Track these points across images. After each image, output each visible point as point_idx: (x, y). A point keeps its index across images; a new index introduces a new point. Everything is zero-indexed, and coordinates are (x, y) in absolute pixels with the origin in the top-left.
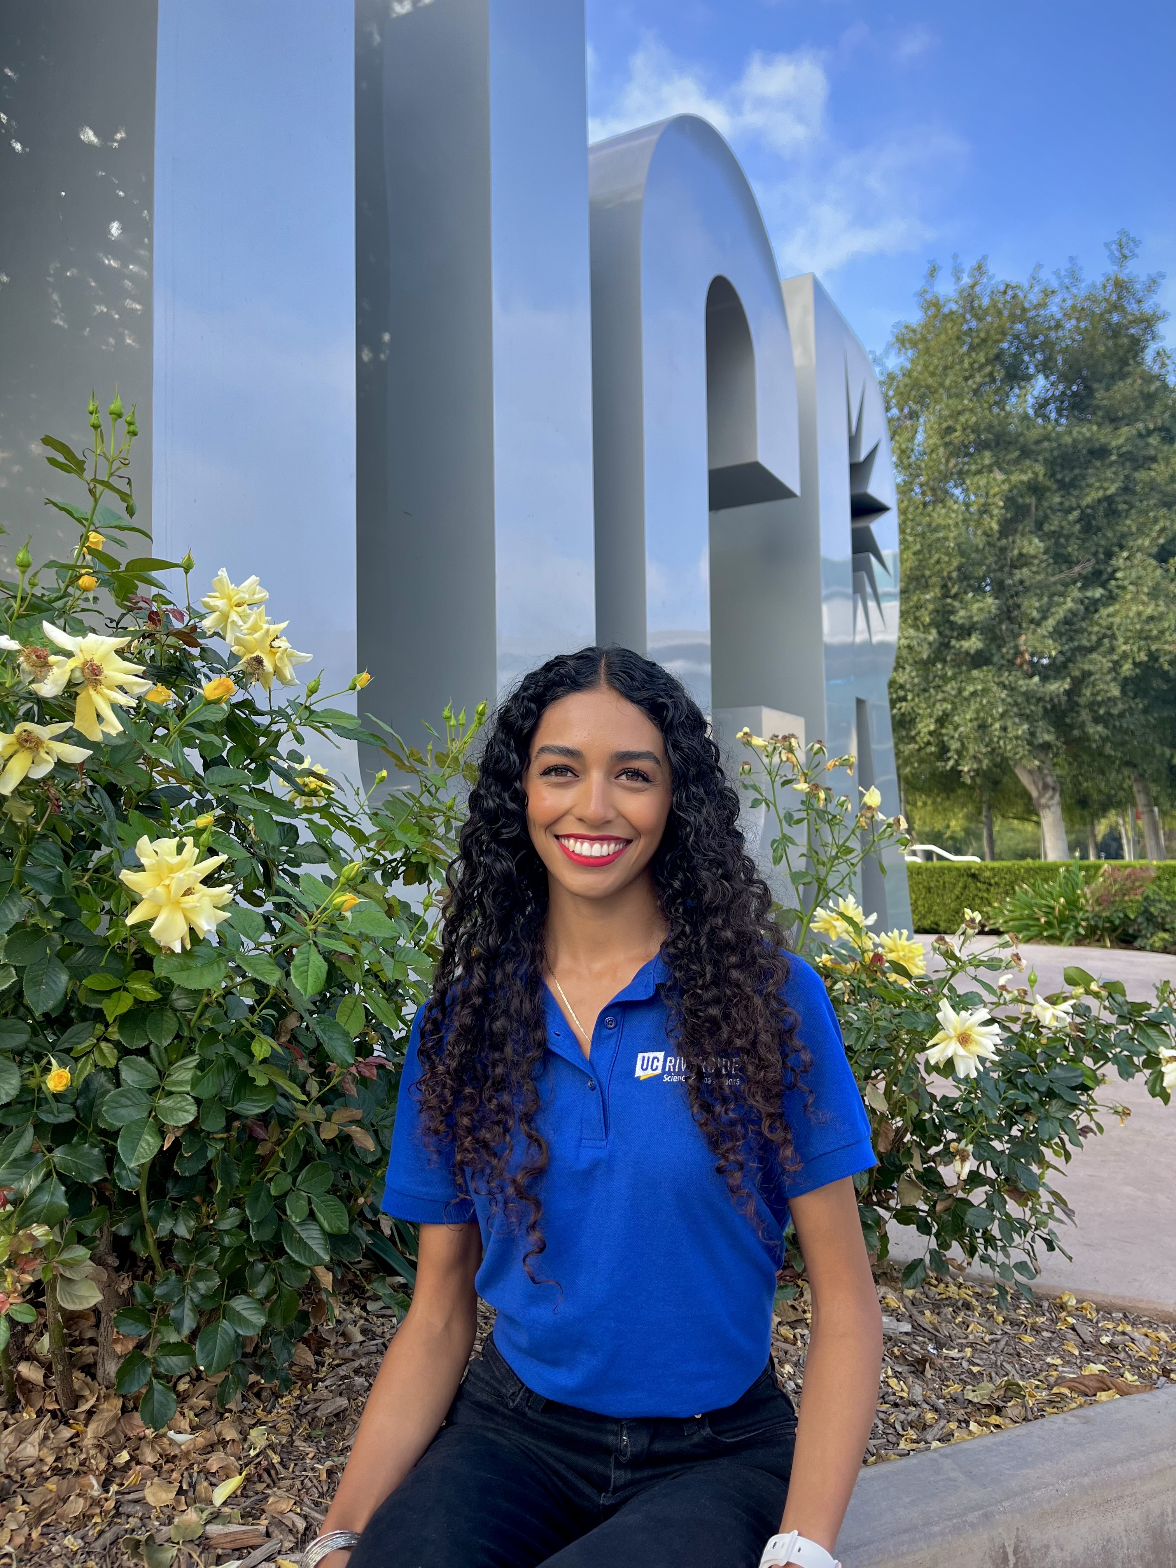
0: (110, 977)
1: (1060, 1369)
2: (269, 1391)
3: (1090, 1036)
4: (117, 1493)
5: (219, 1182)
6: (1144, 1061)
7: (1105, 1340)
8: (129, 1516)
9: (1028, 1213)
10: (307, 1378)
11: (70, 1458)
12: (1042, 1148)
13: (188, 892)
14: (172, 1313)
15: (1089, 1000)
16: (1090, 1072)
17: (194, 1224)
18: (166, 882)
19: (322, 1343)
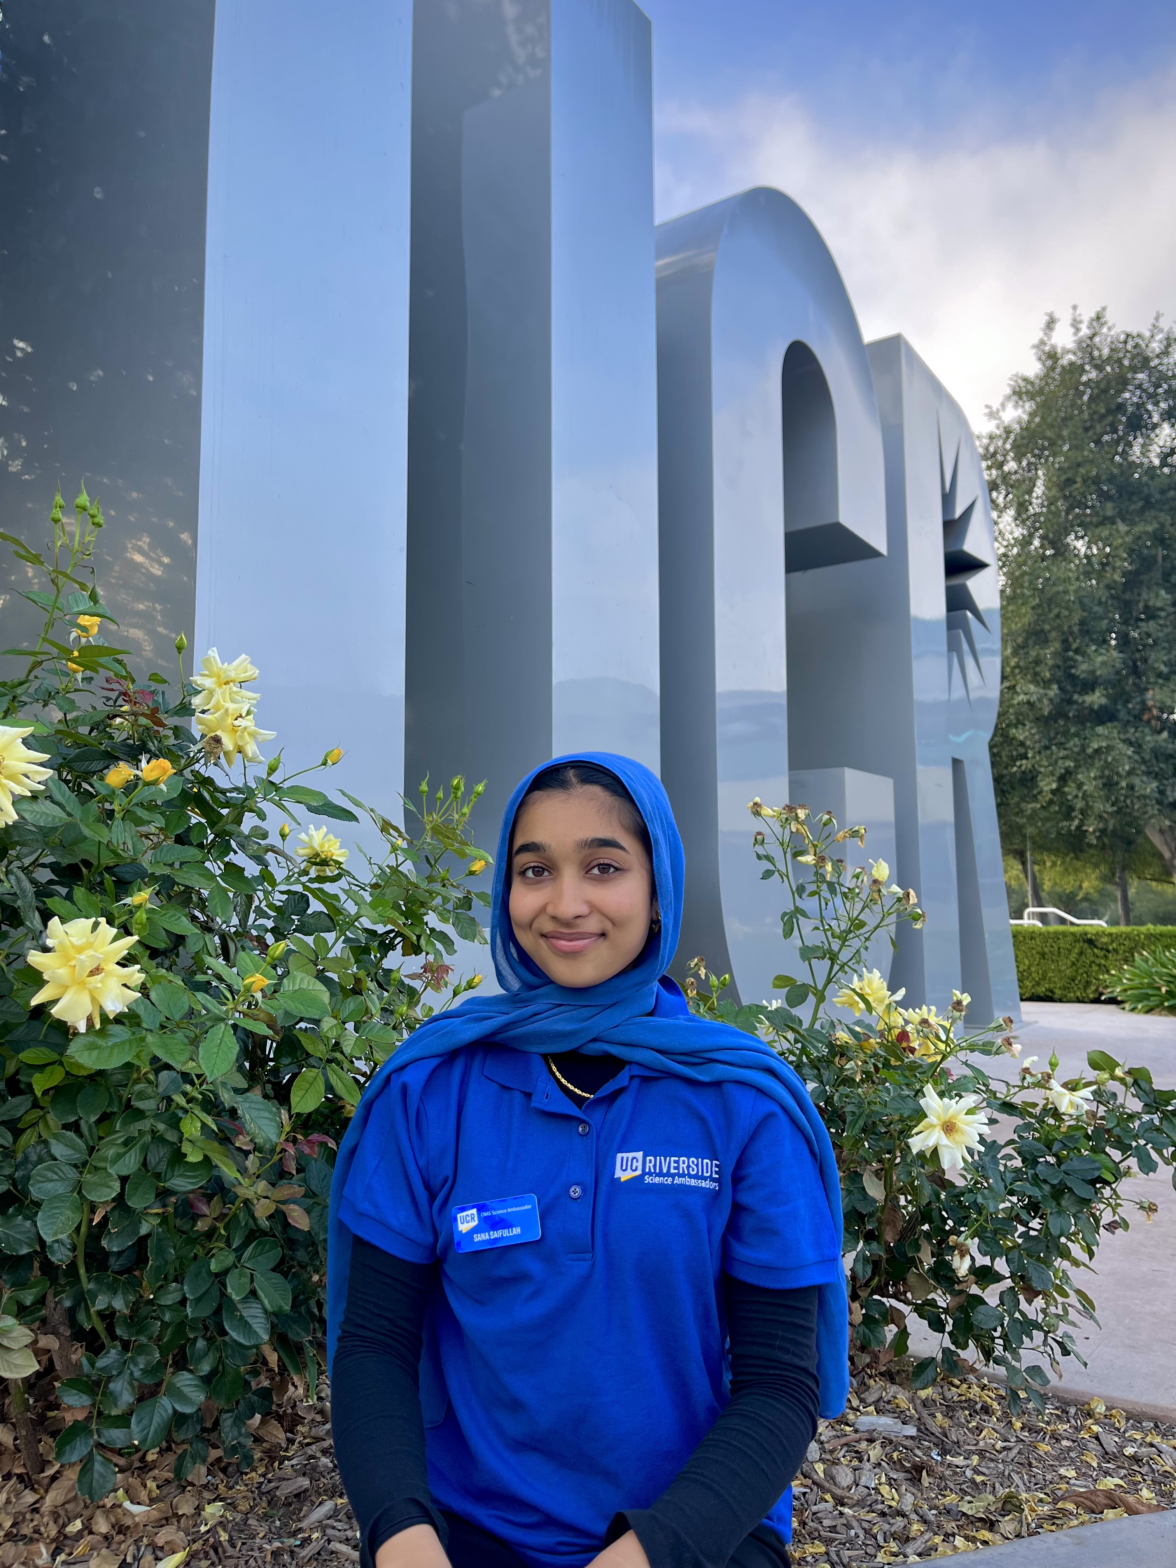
0: (46, 1052)
2: (235, 1467)
3: (1111, 1125)
4: (63, 1562)
5: (152, 1256)
6: (1172, 1153)
7: (1129, 1451)
10: (273, 1456)
11: (27, 1524)
12: (1069, 1244)
13: (96, 971)
14: (112, 1386)
15: (1114, 1086)
16: (1111, 1165)
17: (132, 1298)
18: (73, 963)
19: (297, 1420)
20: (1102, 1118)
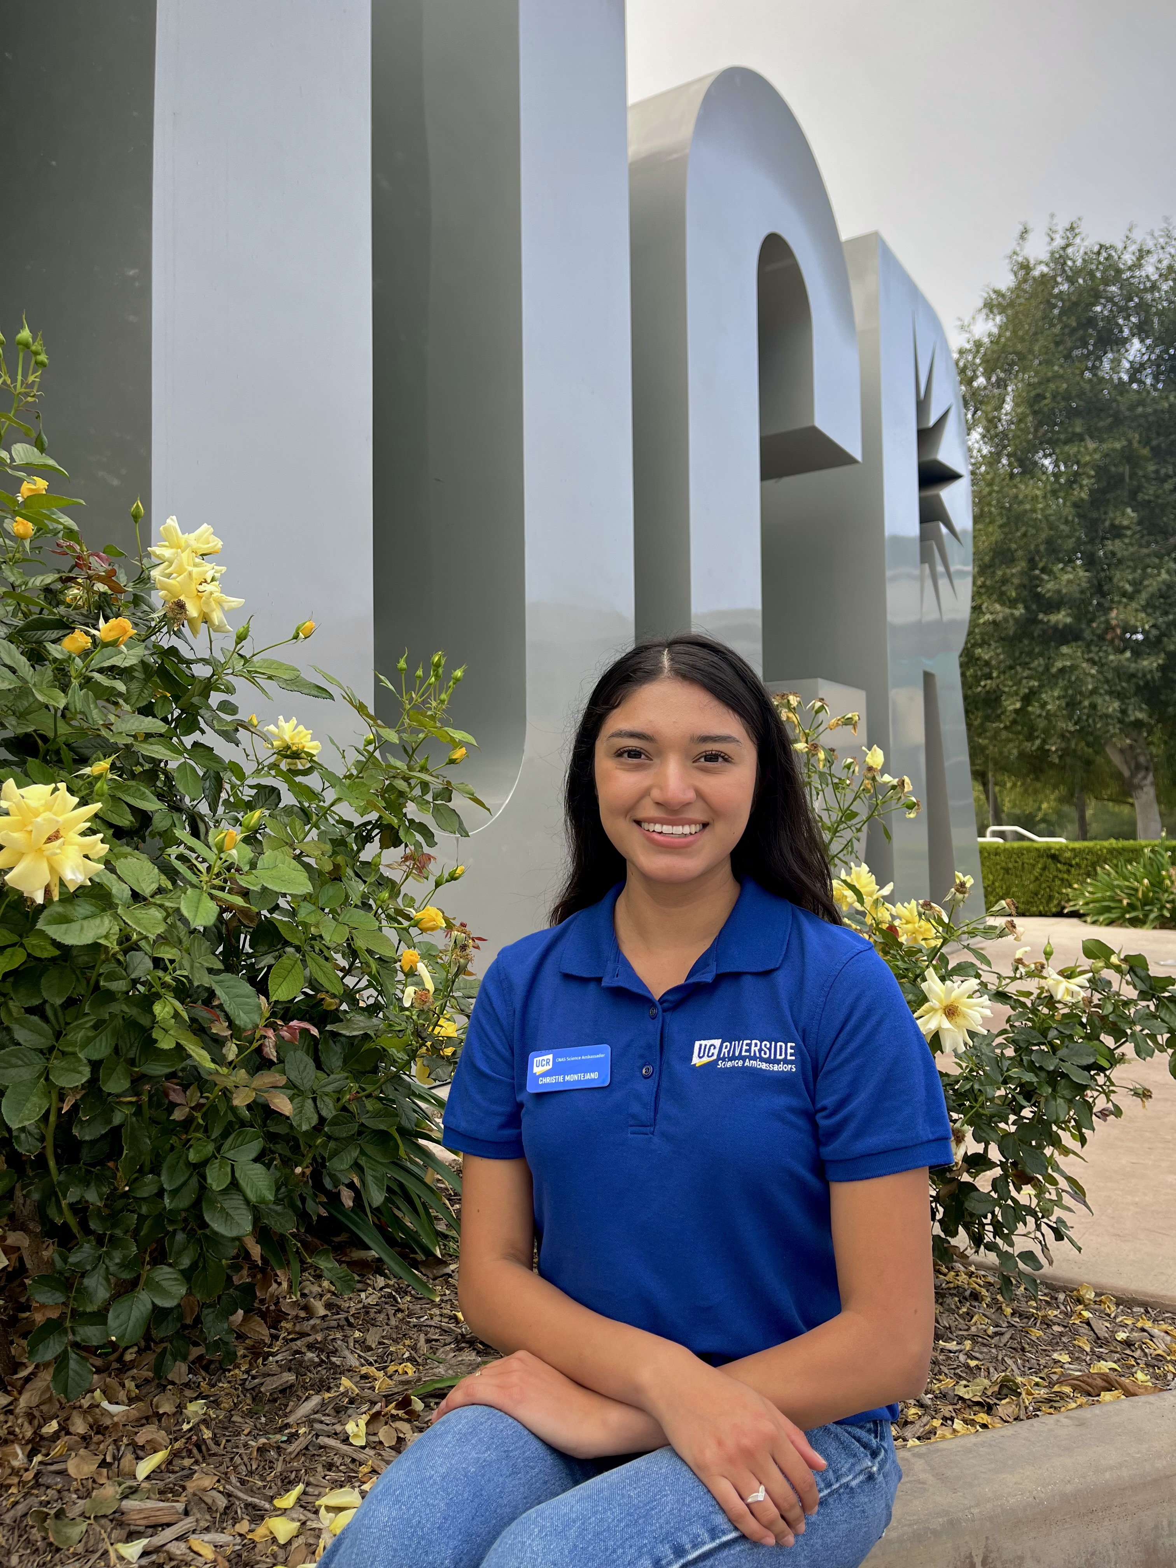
0: (6, 933)
2: (217, 1364)
3: (1106, 1012)
4: (41, 1463)
5: (126, 1147)
6: (1167, 1039)
7: (1121, 1336)
8: (48, 1487)
9: (1035, 1200)
10: (258, 1352)
12: (1060, 1132)
13: (55, 837)
14: (86, 1281)
15: (1108, 974)
16: (1107, 1051)
17: (106, 1190)
18: (29, 828)
19: (280, 1316)
20: (1096, 1006)
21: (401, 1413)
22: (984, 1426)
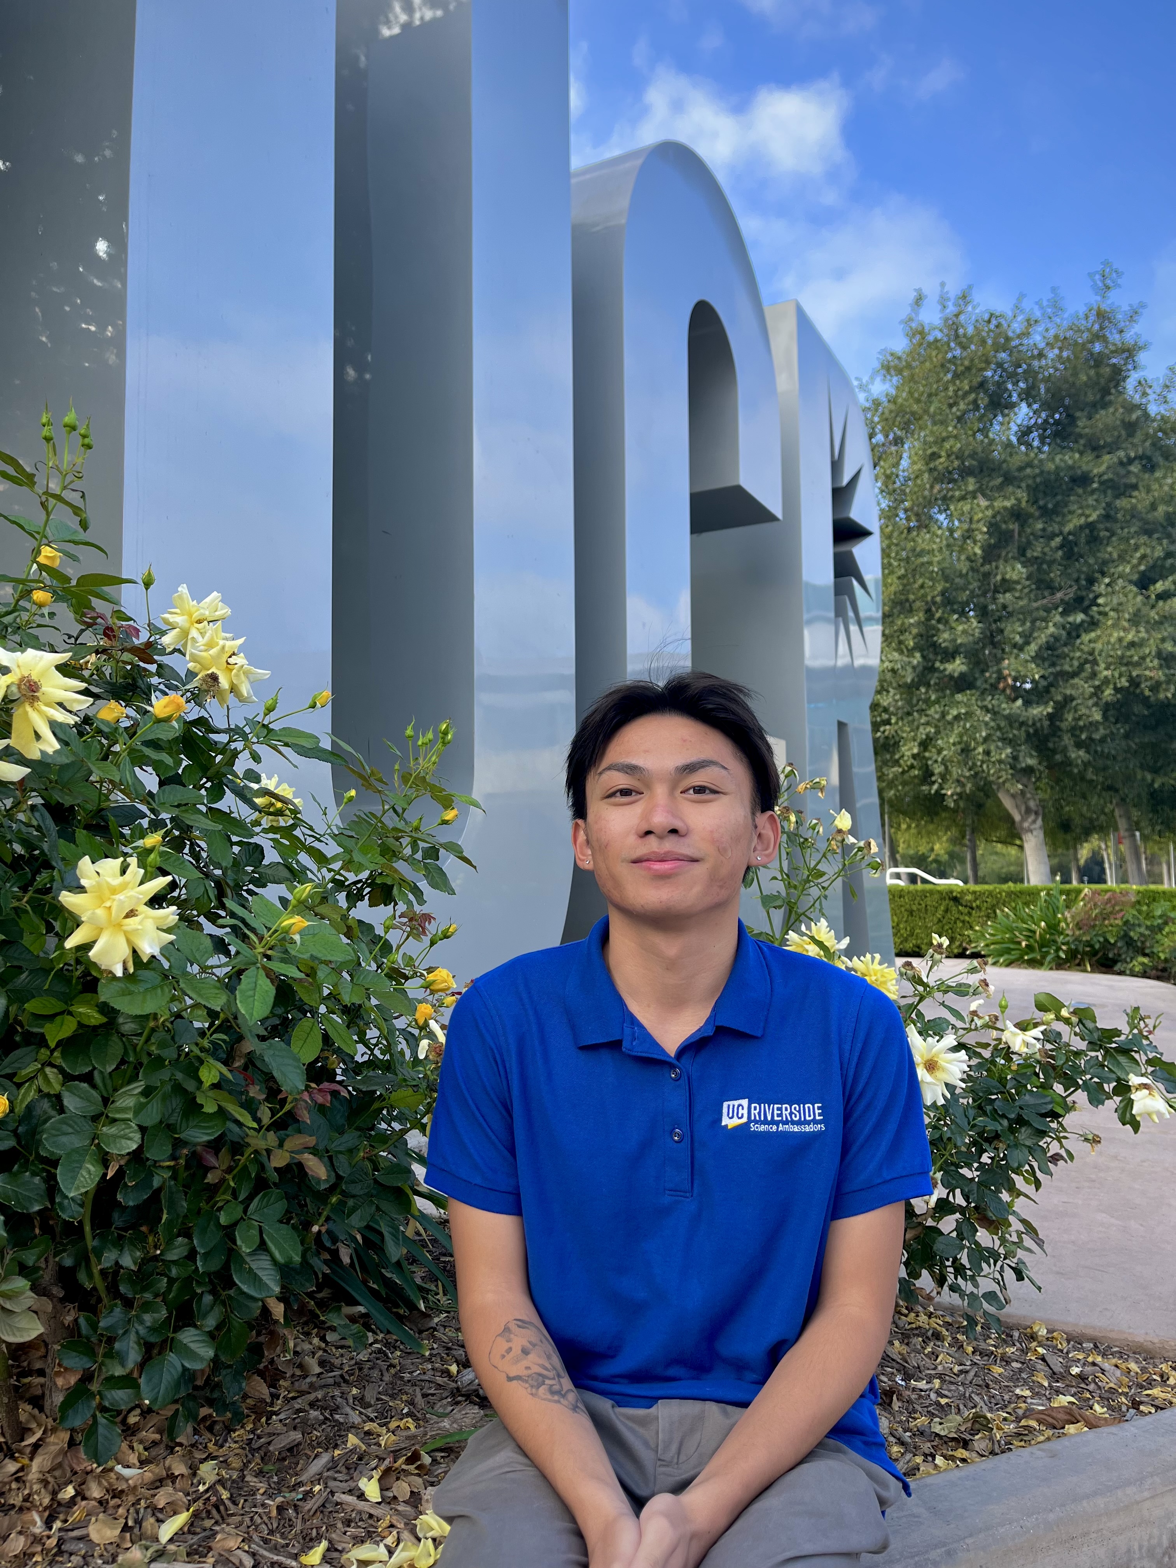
0: (53, 1001)
1: (1029, 1400)
2: (221, 1425)
3: (1060, 1062)
4: (60, 1530)
5: (165, 1211)
6: (1114, 1088)
7: (1075, 1370)
8: (71, 1554)
9: (998, 1243)
10: (262, 1411)
11: (13, 1493)
12: (1013, 1175)
13: (131, 914)
14: (117, 1345)
15: (1059, 1027)
16: (1060, 1099)
17: (139, 1254)
18: (108, 905)
19: (282, 1375)
20: (1049, 1057)
21: (411, 1468)
22: (964, 1460)
